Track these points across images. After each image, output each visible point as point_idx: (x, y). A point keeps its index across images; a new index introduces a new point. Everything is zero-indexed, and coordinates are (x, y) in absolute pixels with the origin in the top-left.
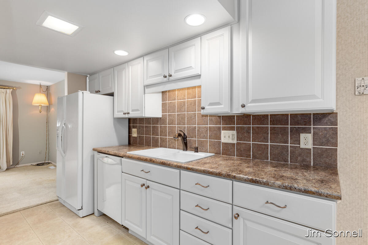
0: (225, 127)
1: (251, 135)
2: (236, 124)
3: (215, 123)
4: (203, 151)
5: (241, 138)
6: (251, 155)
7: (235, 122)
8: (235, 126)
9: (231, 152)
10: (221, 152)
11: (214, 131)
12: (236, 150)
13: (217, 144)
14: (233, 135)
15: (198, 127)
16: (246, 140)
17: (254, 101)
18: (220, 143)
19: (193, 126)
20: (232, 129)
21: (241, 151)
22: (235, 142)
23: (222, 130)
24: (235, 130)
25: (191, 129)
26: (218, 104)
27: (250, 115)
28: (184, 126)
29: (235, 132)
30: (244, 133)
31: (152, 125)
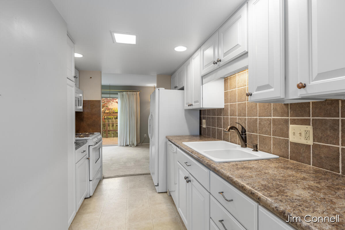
0: (295, 119)
1: (338, 134)
2: (311, 115)
3: (281, 114)
4: (266, 150)
5: (321, 138)
6: (339, 168)
7: (310, 111)
8: (310, 119)
9: (304, 157)
10: (289, 156)
11: (279, 125)
12: (313, 156)
13: (284, 144)
14: (306, 132)
15: (259, 119)
16: (329, 141)
17: (321, 76)
18: (288, 142)
19: (254, 117)
20: (306, 122)
21: (321, 158)
22: (310, 142)
23: (290, 124)
24: (310, 125)
25: (251, 121)
26: (268, 87)
27: (337, 101)
28: (244, 117)
29: (310, 128)
30: (327, 129)
31: (216, 116)
